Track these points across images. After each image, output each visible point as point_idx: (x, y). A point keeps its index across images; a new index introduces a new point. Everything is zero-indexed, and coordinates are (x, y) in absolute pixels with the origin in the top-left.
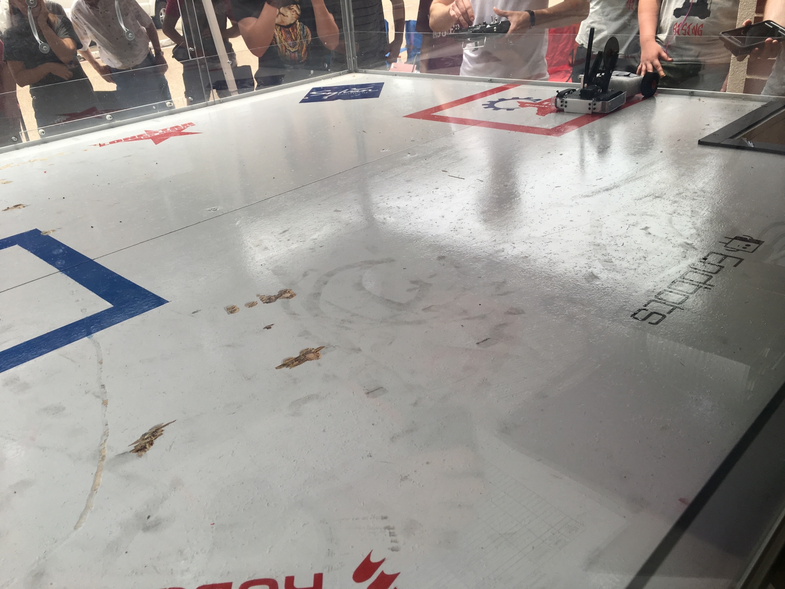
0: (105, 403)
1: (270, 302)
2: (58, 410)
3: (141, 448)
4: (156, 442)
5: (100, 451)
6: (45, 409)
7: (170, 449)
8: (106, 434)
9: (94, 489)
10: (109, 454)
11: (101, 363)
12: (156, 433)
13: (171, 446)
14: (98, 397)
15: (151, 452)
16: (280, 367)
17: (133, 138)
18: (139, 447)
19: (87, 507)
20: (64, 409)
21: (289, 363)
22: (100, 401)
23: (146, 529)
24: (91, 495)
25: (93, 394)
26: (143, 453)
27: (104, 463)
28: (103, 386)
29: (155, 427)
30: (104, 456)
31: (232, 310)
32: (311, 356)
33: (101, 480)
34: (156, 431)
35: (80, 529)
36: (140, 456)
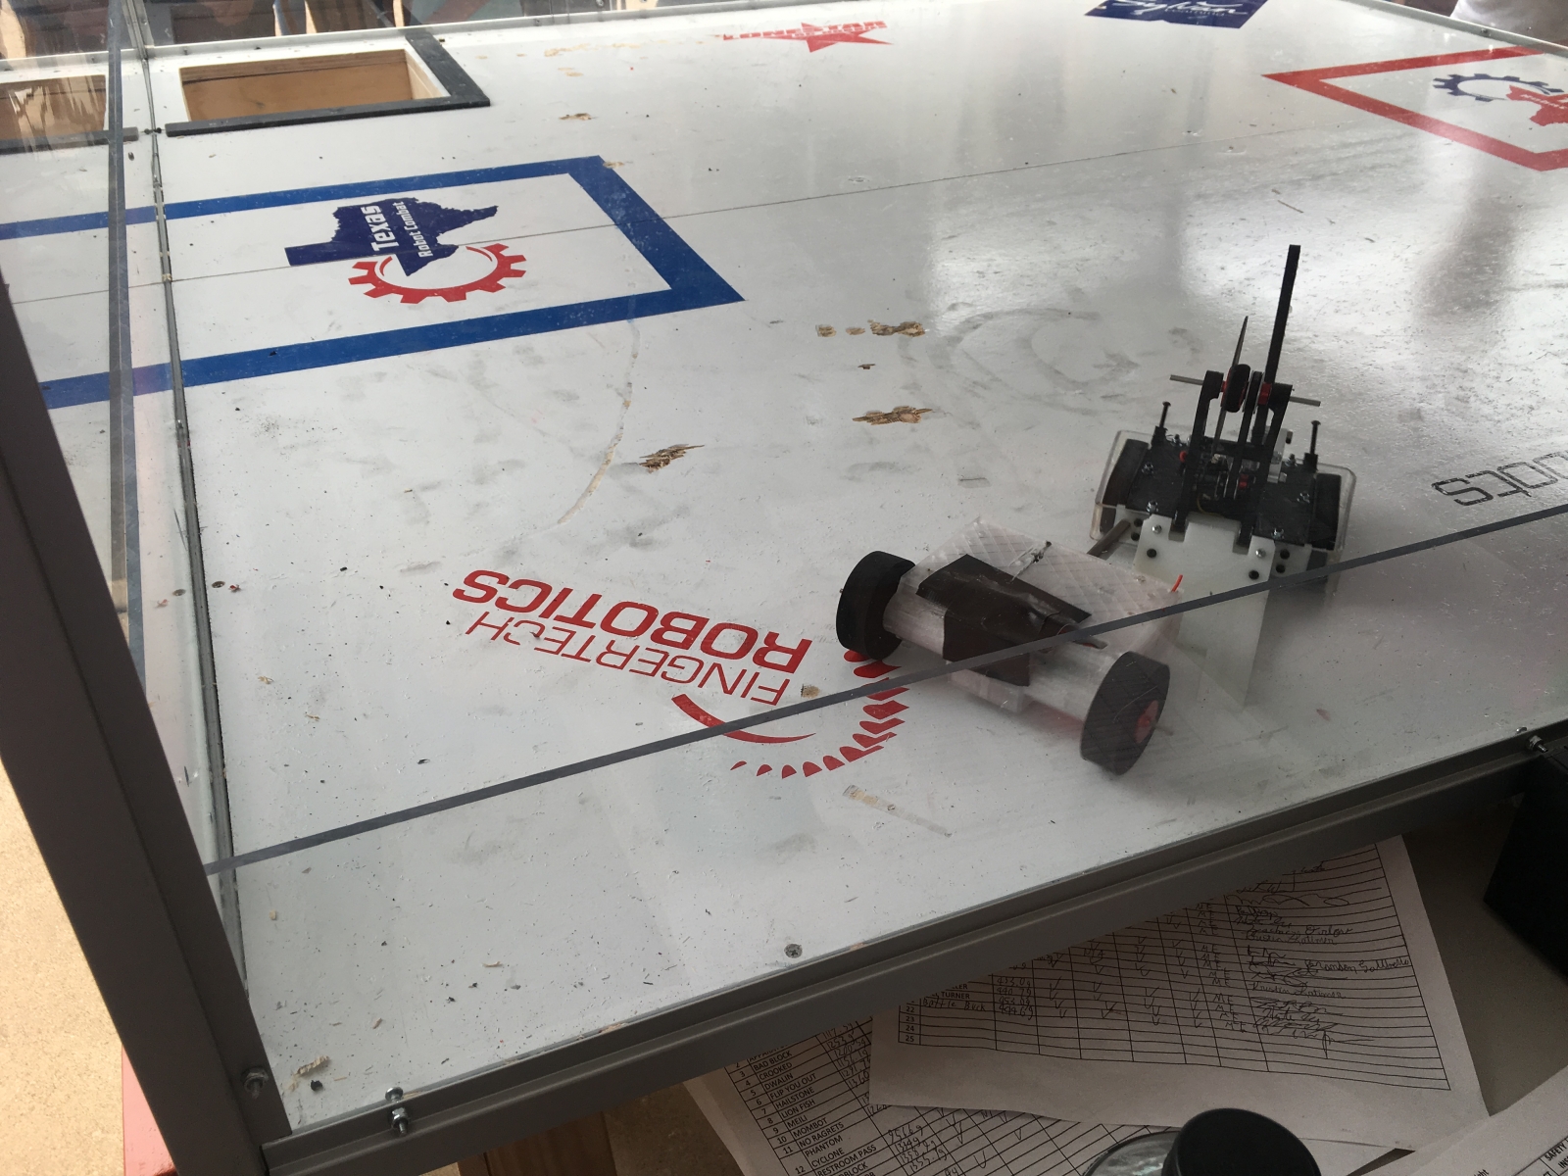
0: (626, 404)
1: (882, 334)
2: (570, 397)
3: (654, 464)
4: (673, 462)
5: (606, 455)
6: (556, 393)
7: (687, 474)
8: (618, 438)
9: (589, 491)
10: (615, 460)
11: (635, 356)
12: (675, 452)
13: (688, 472)
14: (620, 394)
15: (663, 471)
16: (859, 419)
17: (780, 35)
18: (651, 463)
19: (576, 507)
20: (578, 398)
21: (873, 418)
22: (621, 400)
23: (634, 544)
24: (584, 496)
25: (616, 390)
26: (655, 470)
27: (607, 467)
28: (630, 384)
29: (676, 446)
30: (609, 460)
31: (826, 332)
32: (909, 416)
33: (598, 483)
34: (676, 451)
35: (563, 524)
36: (650, 472)
